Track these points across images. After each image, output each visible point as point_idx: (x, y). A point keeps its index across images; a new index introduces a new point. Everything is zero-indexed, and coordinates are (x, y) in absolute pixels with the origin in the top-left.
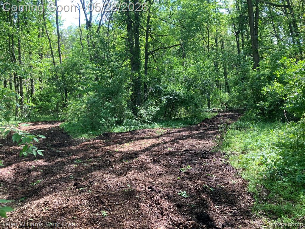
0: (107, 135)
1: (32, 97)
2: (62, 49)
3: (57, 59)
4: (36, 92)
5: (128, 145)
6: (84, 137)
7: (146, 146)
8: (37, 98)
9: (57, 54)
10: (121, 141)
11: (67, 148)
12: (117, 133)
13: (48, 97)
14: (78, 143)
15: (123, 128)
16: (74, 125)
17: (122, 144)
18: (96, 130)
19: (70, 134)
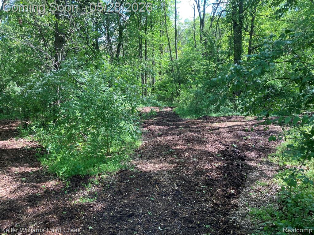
0: (205, 118)
1: (153, 87)
2: (179, 45)
3: (173, 55)
4: (156, 83)
5: (217, 124)
6: (189, 117)
7: (229, 125)
8: (157, 87)
9: (174, 51)
10: (213, 121)
11: (176, 123)
12: (213, 117)
13: (165, 87)
14: (184, 120)
15: (219, 113)
16: (183, 110)
17: (213, 123)
18: (198, 114)
19: (179, 116)
